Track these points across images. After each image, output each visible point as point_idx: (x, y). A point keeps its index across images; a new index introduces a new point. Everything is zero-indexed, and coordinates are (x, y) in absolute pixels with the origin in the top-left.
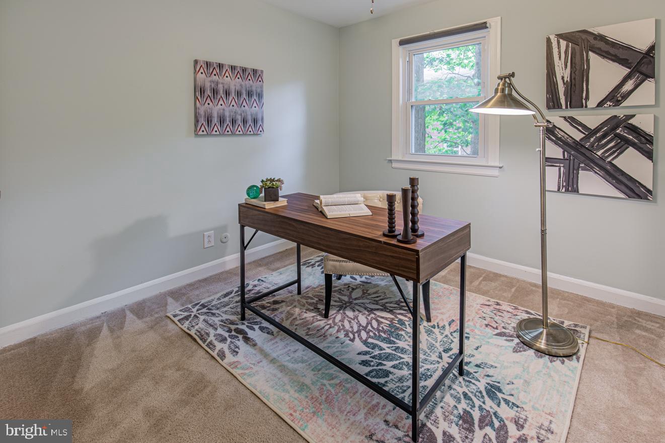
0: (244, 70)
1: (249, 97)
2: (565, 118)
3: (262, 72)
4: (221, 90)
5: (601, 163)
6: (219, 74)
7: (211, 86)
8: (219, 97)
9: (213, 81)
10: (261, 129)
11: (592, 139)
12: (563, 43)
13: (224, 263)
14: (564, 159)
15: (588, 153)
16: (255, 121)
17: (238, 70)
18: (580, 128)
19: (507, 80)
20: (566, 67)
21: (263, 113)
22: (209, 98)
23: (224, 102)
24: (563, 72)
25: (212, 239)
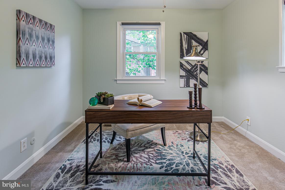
0: (46, 23)
1: (48, 42)
2: (186, 61)
3: (54, 26)
4: (34, 35)
5: (195, 76)
6: (33, 23)
7: (29, 31)
8: (33, 40)
9: (30, 28)
10: (53, 64)
11: (193, 69)
12: (185, 36)
13: (33, 159)
14: (186, 76)
15: (192, 73)
16: (51, 58)
17: (43, 23)
18: (190, 65)
19: (196, 47)
20: (186, 44)
21: (54, 52)
22: (27, 40)
23: (36, 44)
24: (185, 46)
25: (26, 144)
